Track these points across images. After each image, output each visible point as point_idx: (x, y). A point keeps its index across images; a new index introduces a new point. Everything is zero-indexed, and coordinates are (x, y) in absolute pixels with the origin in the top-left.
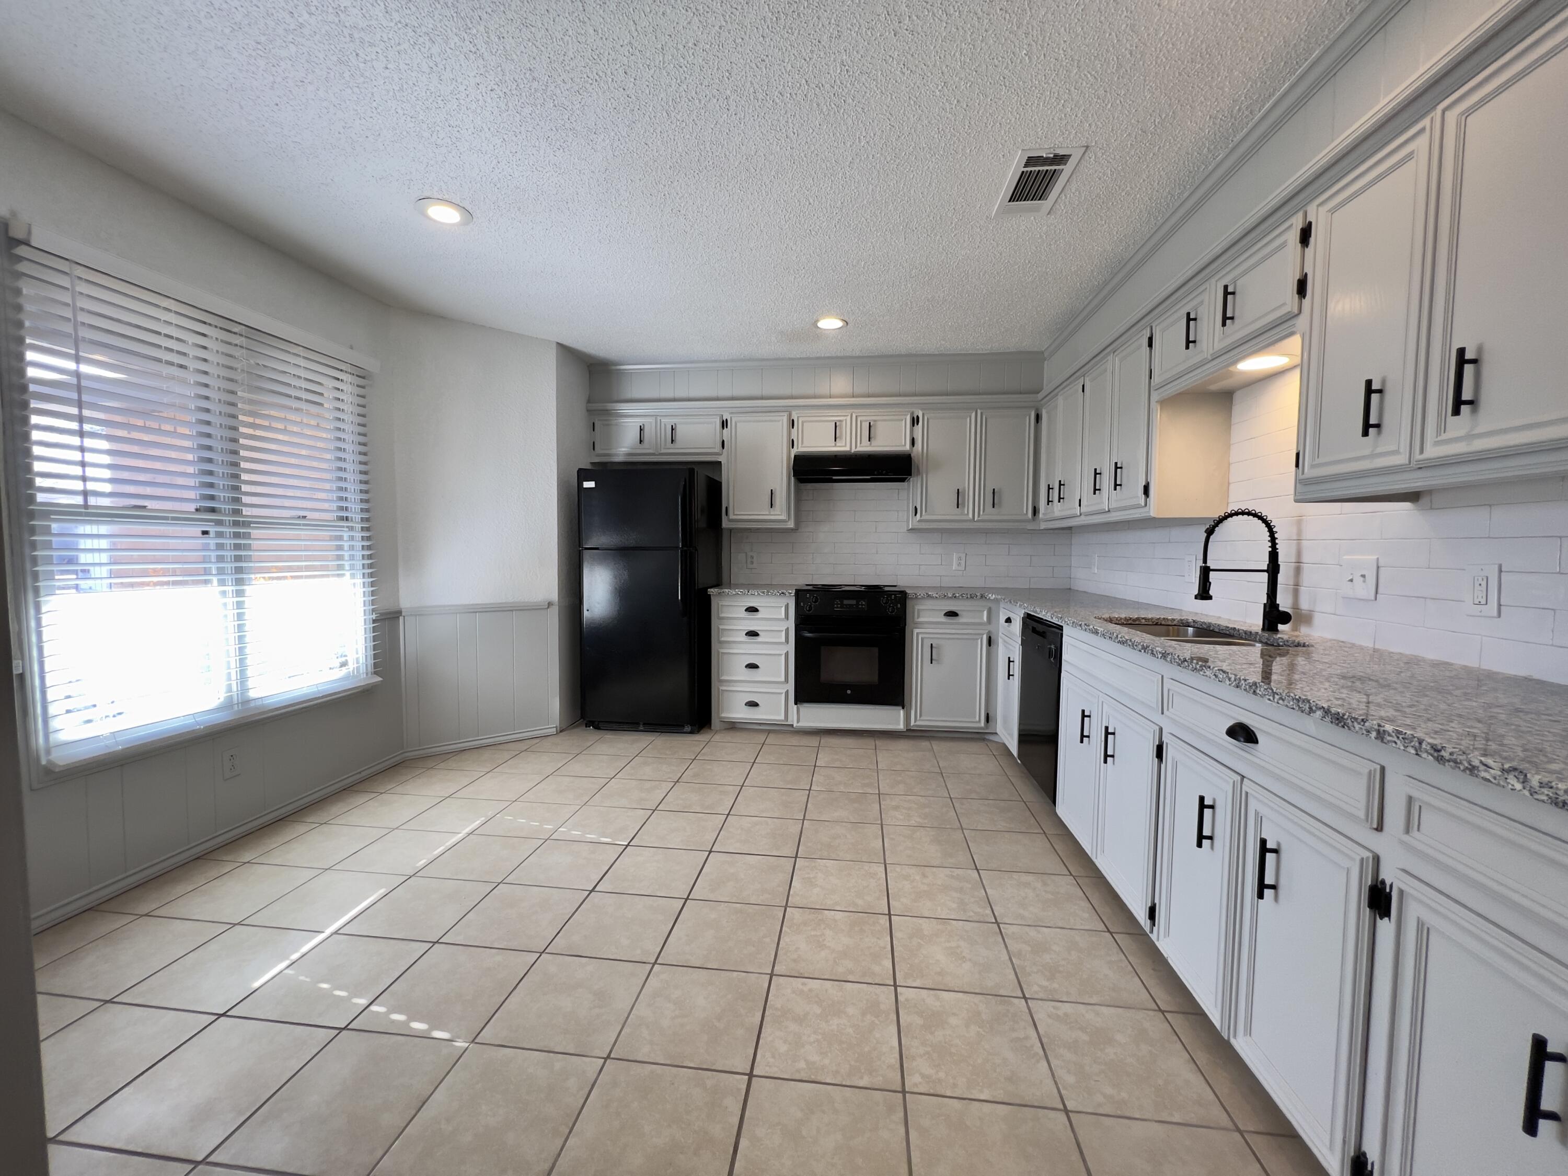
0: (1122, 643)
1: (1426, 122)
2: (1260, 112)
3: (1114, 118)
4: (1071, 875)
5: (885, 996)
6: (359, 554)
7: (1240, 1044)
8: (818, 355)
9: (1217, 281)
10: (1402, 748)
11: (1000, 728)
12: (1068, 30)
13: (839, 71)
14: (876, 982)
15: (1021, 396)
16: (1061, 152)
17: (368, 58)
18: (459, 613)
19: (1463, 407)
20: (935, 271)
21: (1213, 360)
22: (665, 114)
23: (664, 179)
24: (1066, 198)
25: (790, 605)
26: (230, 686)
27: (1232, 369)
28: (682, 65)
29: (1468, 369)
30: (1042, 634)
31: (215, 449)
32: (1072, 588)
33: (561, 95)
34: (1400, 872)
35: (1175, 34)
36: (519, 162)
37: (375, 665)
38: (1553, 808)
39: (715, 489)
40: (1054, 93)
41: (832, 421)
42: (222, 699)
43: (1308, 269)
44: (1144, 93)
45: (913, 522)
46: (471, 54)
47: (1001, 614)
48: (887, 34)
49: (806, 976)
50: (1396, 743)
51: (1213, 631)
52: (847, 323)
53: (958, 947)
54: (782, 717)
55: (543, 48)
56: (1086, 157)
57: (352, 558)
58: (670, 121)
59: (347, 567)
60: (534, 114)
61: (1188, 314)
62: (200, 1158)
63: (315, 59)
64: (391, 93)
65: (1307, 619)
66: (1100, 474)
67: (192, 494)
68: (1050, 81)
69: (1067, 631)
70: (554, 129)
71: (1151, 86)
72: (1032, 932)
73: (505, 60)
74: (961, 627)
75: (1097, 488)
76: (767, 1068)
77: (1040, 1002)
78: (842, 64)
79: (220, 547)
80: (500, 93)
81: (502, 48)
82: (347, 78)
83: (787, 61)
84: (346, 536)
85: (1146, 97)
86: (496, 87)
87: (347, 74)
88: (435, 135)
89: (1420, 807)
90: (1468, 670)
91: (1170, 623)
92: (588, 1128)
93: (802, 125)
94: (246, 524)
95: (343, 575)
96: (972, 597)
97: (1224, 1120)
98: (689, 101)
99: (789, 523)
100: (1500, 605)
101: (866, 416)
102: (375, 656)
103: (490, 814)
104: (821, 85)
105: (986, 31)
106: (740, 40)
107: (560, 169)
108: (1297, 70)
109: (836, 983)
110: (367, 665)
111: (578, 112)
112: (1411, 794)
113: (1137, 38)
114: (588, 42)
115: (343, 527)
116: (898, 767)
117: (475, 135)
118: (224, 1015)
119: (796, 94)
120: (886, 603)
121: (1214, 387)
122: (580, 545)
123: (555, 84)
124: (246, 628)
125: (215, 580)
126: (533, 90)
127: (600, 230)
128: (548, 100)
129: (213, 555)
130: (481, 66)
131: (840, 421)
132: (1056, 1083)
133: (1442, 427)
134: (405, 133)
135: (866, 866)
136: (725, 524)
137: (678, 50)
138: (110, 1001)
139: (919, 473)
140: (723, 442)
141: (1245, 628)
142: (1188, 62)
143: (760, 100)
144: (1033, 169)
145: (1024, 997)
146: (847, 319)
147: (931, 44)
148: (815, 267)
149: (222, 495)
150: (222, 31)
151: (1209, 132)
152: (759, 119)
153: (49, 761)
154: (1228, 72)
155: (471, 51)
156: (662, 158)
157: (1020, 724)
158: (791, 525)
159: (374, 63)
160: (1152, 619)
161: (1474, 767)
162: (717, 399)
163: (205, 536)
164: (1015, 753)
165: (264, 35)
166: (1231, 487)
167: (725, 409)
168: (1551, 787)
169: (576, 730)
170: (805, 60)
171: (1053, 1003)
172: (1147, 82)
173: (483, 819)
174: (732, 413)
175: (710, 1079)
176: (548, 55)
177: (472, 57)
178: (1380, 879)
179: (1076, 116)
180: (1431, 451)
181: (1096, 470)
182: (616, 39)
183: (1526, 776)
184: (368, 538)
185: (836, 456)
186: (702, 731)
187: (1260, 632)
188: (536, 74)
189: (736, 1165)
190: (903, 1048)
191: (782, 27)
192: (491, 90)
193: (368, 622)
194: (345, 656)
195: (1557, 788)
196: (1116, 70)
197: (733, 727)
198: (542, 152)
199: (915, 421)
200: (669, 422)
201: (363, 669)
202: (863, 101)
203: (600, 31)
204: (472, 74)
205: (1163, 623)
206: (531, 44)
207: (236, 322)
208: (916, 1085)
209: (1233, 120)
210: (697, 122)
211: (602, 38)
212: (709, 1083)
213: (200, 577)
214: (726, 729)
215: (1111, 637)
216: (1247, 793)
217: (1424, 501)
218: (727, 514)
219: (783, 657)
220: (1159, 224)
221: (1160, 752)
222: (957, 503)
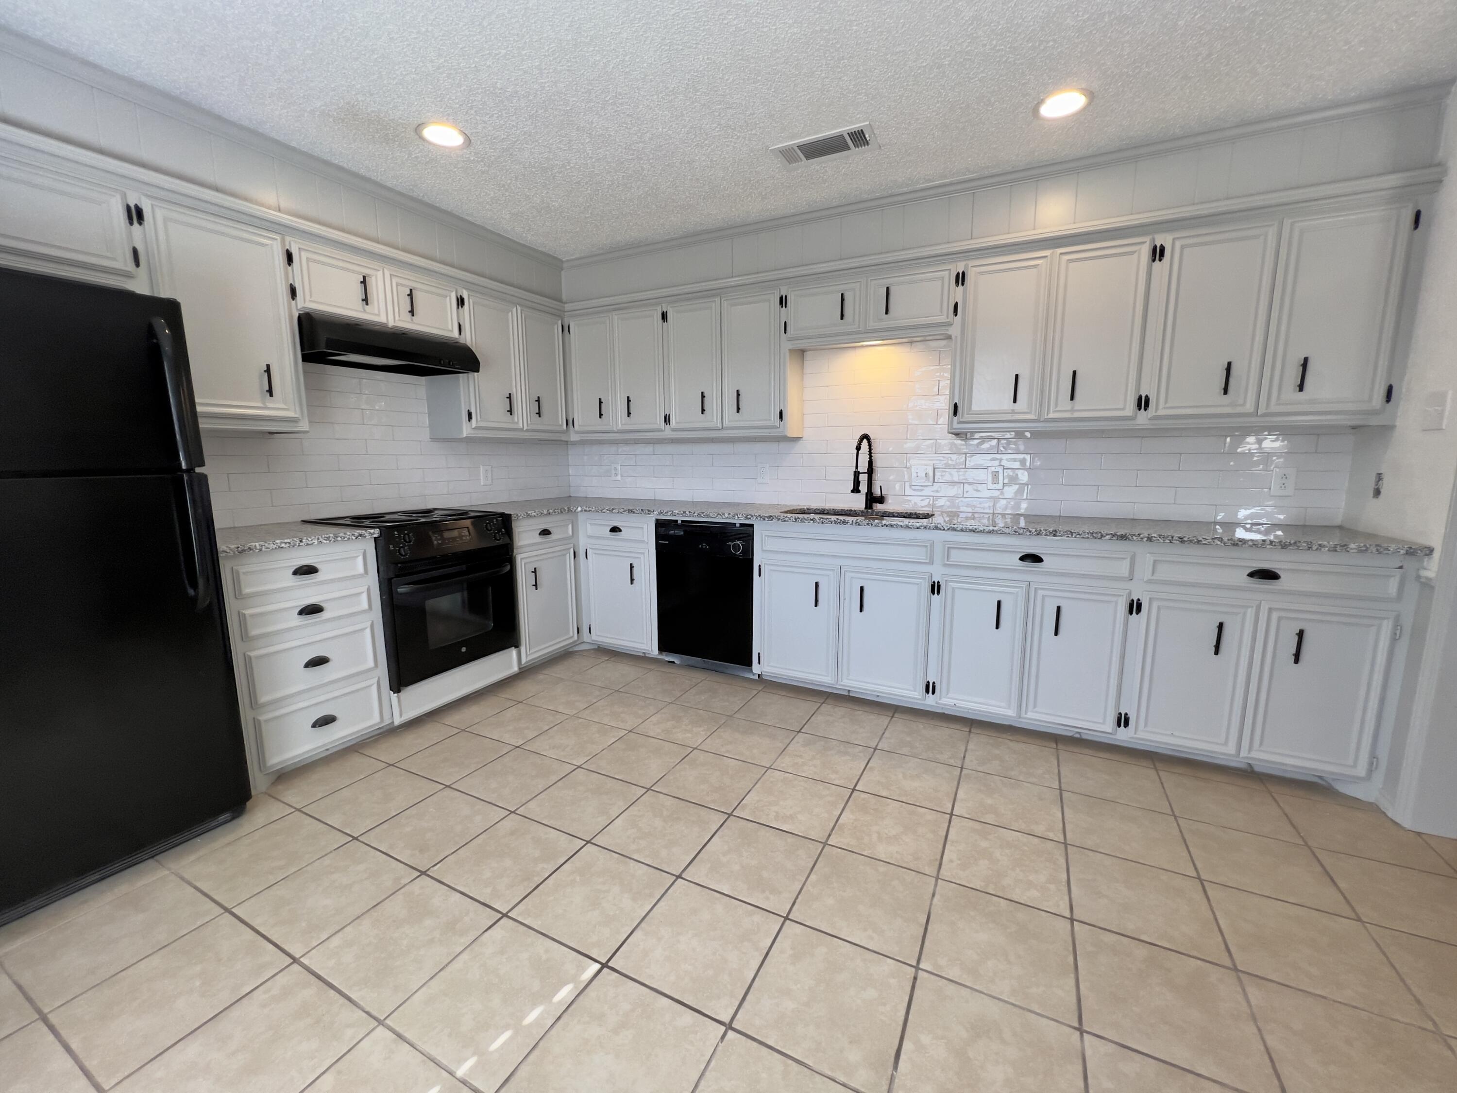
1: (1046, 254)
4: (821, 703)
9: (871, 280)
21: (866, 333)
25: (368, 552)
32: (571, 495)
34: (1147, 592)
41: (359, 273)
43: (959, 300)
45: (468, 429)
47: (587, 525)
54: (377, 719)
61: (843, 295)
66: (706, 396)
74: (555, 544)
75: (704, 408)
96: (561, 512)
99: (301, 424)
100: (1004, 484)
140: (136, 251)
146: (471, 139)
158: (304, 427)
166: (805, 417)
167: (132, 182)
174: (149, 196)
180: (1053, 415)
181: (702, 392)
199: (461, 302)
214: (275, 783)
219: (366, 633)
221: (935, 588)
222: (509, 409)
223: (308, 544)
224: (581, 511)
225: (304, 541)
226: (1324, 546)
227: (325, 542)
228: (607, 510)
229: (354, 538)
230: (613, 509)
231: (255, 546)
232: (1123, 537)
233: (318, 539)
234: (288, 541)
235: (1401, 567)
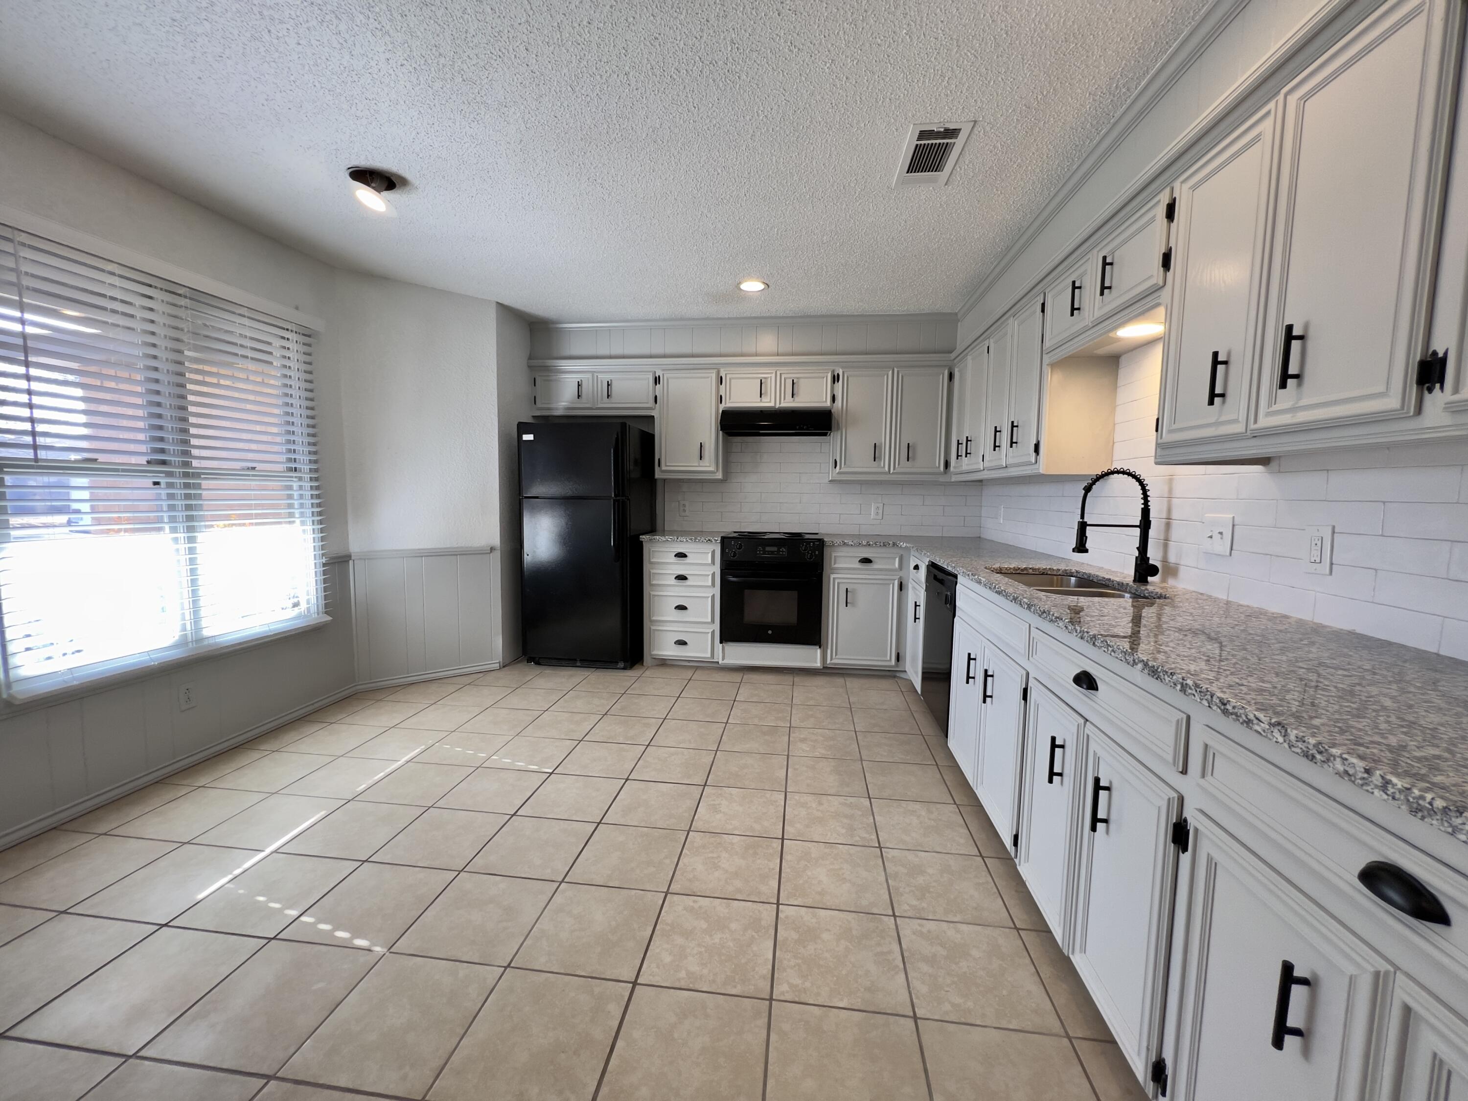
0: (999, 593)
1: (1271, 105)
2: (1136, 89)
3: (997, 95)
4: (955, 803)
5: (767, 913)
6: (308, 502)
7: (1077, 960)
8: (745, 315)
9: (1098, 252)
10: (1199, 700)
11: (908, 667)
12: (943, 11)
13: (729, 49)
14: (762, 900)
15: (935, 355)
16: (952, 126)
17: (280, 35)
18: (406, 557)
19: (1289, 381)
20: (845, 237)
21: (1094, 326)
22: (569, 89)
23: (577, 150)
24: (961, 169)
25: (716, 551)
26: (184, 625)
27: (1111, 335)
28: (580, 42)
29: (1295, 345)
30: (941, 582)
31: (164, 405)
32: (982, 536)
33: (468, 70)
34: (1197, 812)
35: (1047, 15)
36: (438, 134)
37: (326, 605)
38: (1305, 759)
39: (648, 441)
40: (938, 70)
41: (757, 378)
42: (177, 638)
43: (1172, 244)
44: (1023, 70)
45: (834, 474)
46: (377, 31)
47: (911, 560)
48: (771, 13)
49: (699, 894)
50: (1194, 695)
51: (1092, 581)
52: (768, 286)
53: (841, 869)
54: (709, 655)
55: (445, 26)
56: (976, 131)
57: (302, 506)
58: (575, 95)
59: (297, 515)
60: (445, 88)
61: (1074, 282)
62: (131, 1053)
63: (230, 36)
64: (307, 68)
65: (1172, 571)
66: (1000, 431)
67: (143, 448)
68: (933, 59)
69: (960, 579)
70: (466, 102)
71: (1029, 64)
72: (910, 856)
73: (410, 37)
74: (876, 572)
75: (997, 445)
76: (651, 977)
77: (907, 920)
78: (732, 42)
79: (171, 497)
80: (411, 69)
81: (406, 25)
82: (263, 54)
83: (679, 39)
84: (295, 485)
85: (1026, 75)
86: (405, 62)
87: (262, 50)
88: (354, 107)
89: (1214, 754)
90: (1301, 623)
91: (1055, 573)
92: (480, 1030)
93: (701, 99)
94: (197, 475)
95: (294, 522)
96: (884, 545)
97: (1056, 1027)
98: (591, 76)
99: (717, 474)
100: (1332, 564)
101: (789, 374)
102: (326, 597)
103: (430, 742)
104: (714, 61)
105: (866, 11)
106: (632, 19)
107: (478, 140)
108: (1168, 50)
109: (725, 901)
110: (318, 606)
111: (487, 86)
112: (1208, 743)
113: (1010, 18)
114: (487, 20)
115: (292, 477)
116: (811, 702)
117: (392, 108)
118: (166, 925)
119: (692, 70)
120: (805, 550)
121: (1101, 351)
122: (520, 492)
123: (461, 60)
124: (199, 572)
125: (167, 527)
126: (441, 66)
127: (522, 197)
128: (456, 75)
129: (165, 504)
130: (388, 43)
131: (765, 378)
132: (910, 993)
133: (1273, 400)
134: (325, 105)
135: (768, 794)
136: (658, 475)
137: (574, 28)
138: (65, 912)
139: (838, 428)
140: (656, 397)
141: (1118, 579)
142: (1062, 42)
143: (658, 76)
144: (926, 142)
145: (894, 915)
146: (767, 282)
147: (814, 23)
148: (731, 233)
149: (172, 448)
150: (138, 8)
151: (1090, 108)
152: (660, 94)
153: (10, 695)
154: (1101, 52)
155: (376, 28)
156: (573, 130)
157: (924, 662)
158: (719, 476)
159: (287, 39)
160: (1039, 569)
161: (1249, 720)
162: (651, 357)
163: (156, 486)
164: (919, 688)
165: (178, 12)
166: (1116, 445)
167: (657, 366)
168: (1304, 742)
169: (519, 665)
170: (696, 38)
171: (919, 921)
172: (1026, 61)
173: (423, 747)
174: (663, 370)
175: (598, 987)
176: (450, 32)
177: (379, 34)
178: (1183, 818)
179: (961, 92)
180: (1264, 422)
181: (996, 427)
182: (513, 17)
183: (1286, 730)
184: (317, 488)
185: (761, 411)
186: (636, 667)
187: (1131, 583)
188: (442, 51)
189: (610, 1063)
190: (776, 961)
191: (670, 7)
192: (401, 65)
193: (318, 566)
194: (297, 597)
195: (1308, 743)
196: (995, 49)
197: (663, 663)
198: (458, 124)
199: (835, 379)
200: (606, 377)
201: (314, 609)
202: (757, 77)
203: (497, 10)
204: (382, 50)
205: (1049, 573)
206: (432, 22)
207: (181, 285)
208: (783, 993)
209: (1112, 97)
210: (602, 97)
211: (499, 16)
212: (597, 990)
213: (151, 525)
214: (657, 665)
215: (990, 587)
216: (1088, 736)
217: (1274, 465)
218: (659, 466)
219: (710, 599)
220: (1052, 194)
222: (875, 457)
223: (681, 541)
227: (690, 541)
231: (657, 538)
234: (671, 537)
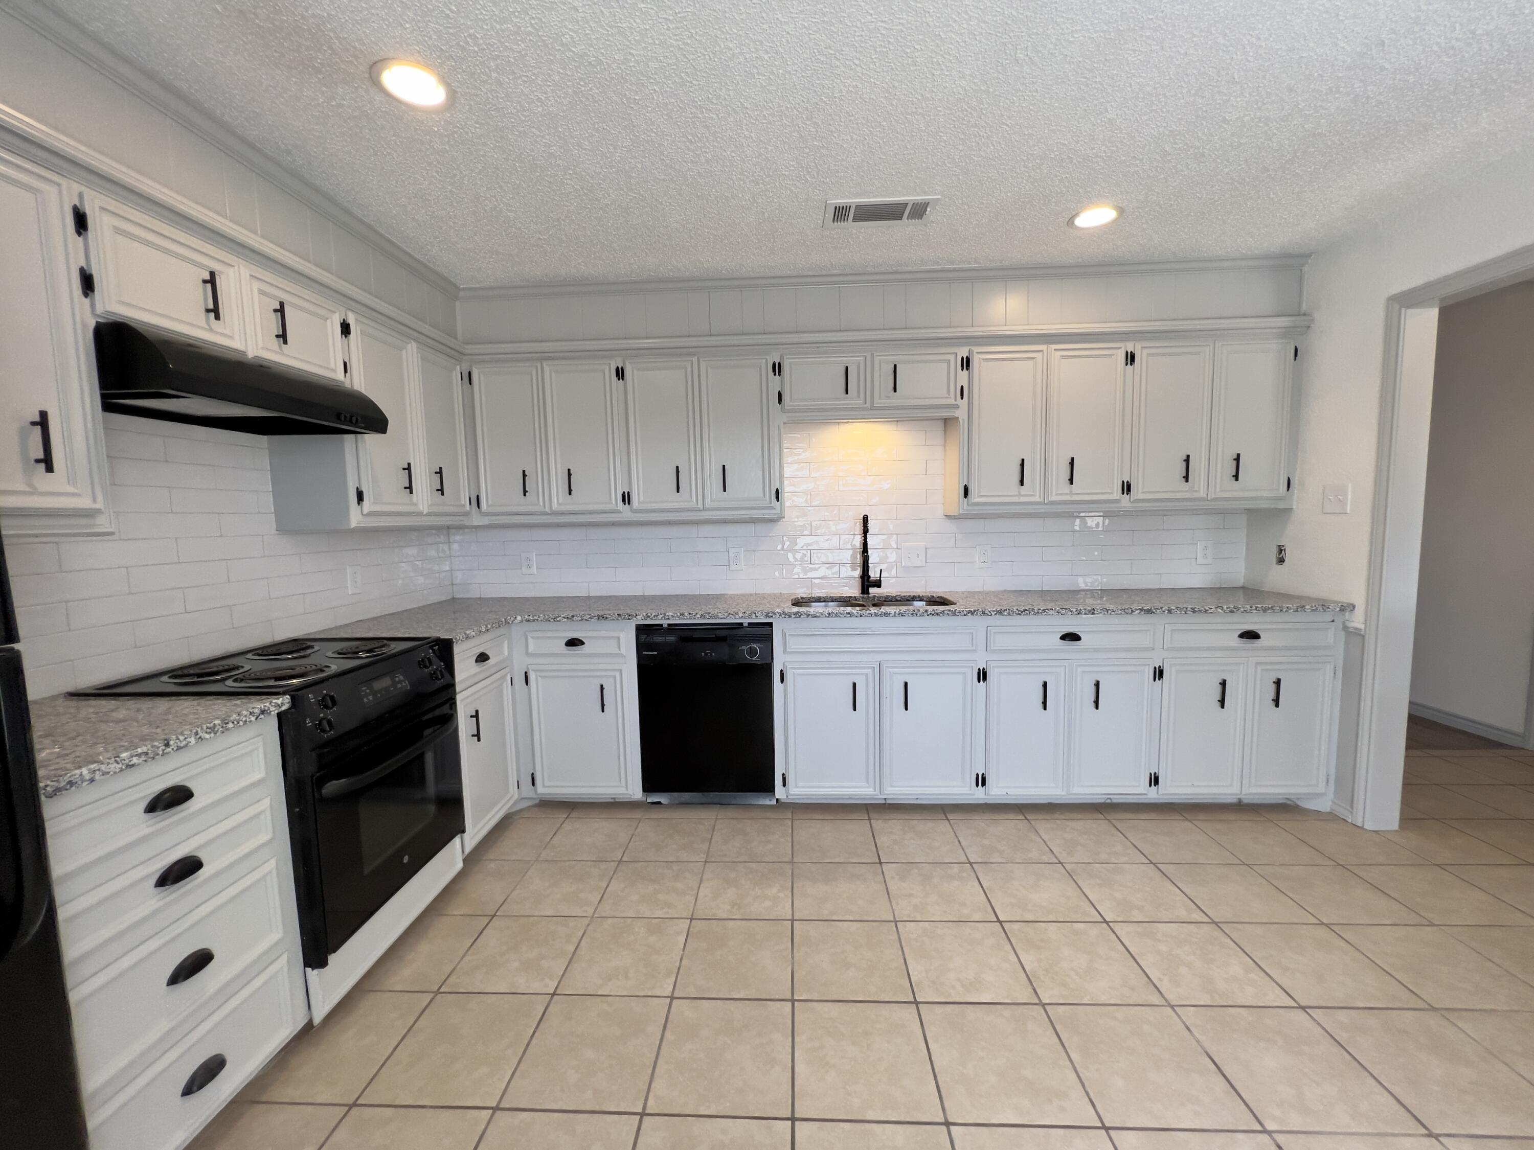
21: (872, 410)
45: (356, 516)
54: (288, 1030)
99: (101, 521)
101: (266, 284)
158: (104, 525)
180: (1055, 498)
199: (343, 329)
219: (274, 875)
221: (983, 675)
222: (408, 486)
223: (179, 748)
224: (522, 621)
225: (172, 743)
226: (1291, 608)
227: (207, 736)
228: (564, 618)
229: (253, 719)
230: (573, 616)
231: (81, 775)
232: (1149, 611)
233: (197, 733)
234: (145, 749)
235: (1333, 621)
